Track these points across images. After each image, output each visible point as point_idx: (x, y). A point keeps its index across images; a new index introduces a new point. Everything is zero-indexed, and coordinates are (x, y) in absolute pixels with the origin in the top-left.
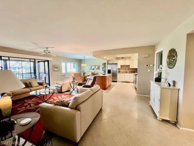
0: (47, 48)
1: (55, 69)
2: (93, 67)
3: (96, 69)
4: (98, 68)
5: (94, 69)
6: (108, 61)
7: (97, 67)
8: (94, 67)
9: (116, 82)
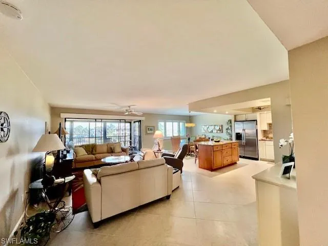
0: (129, 107)
1: (148, 132)
2: (211, 128)
3: (216, 132)
4: (219, 130)
5: (212, 132)
6: (235, 116)
7: (217, 128)
8: (213, 127)
9: (257, 159)
